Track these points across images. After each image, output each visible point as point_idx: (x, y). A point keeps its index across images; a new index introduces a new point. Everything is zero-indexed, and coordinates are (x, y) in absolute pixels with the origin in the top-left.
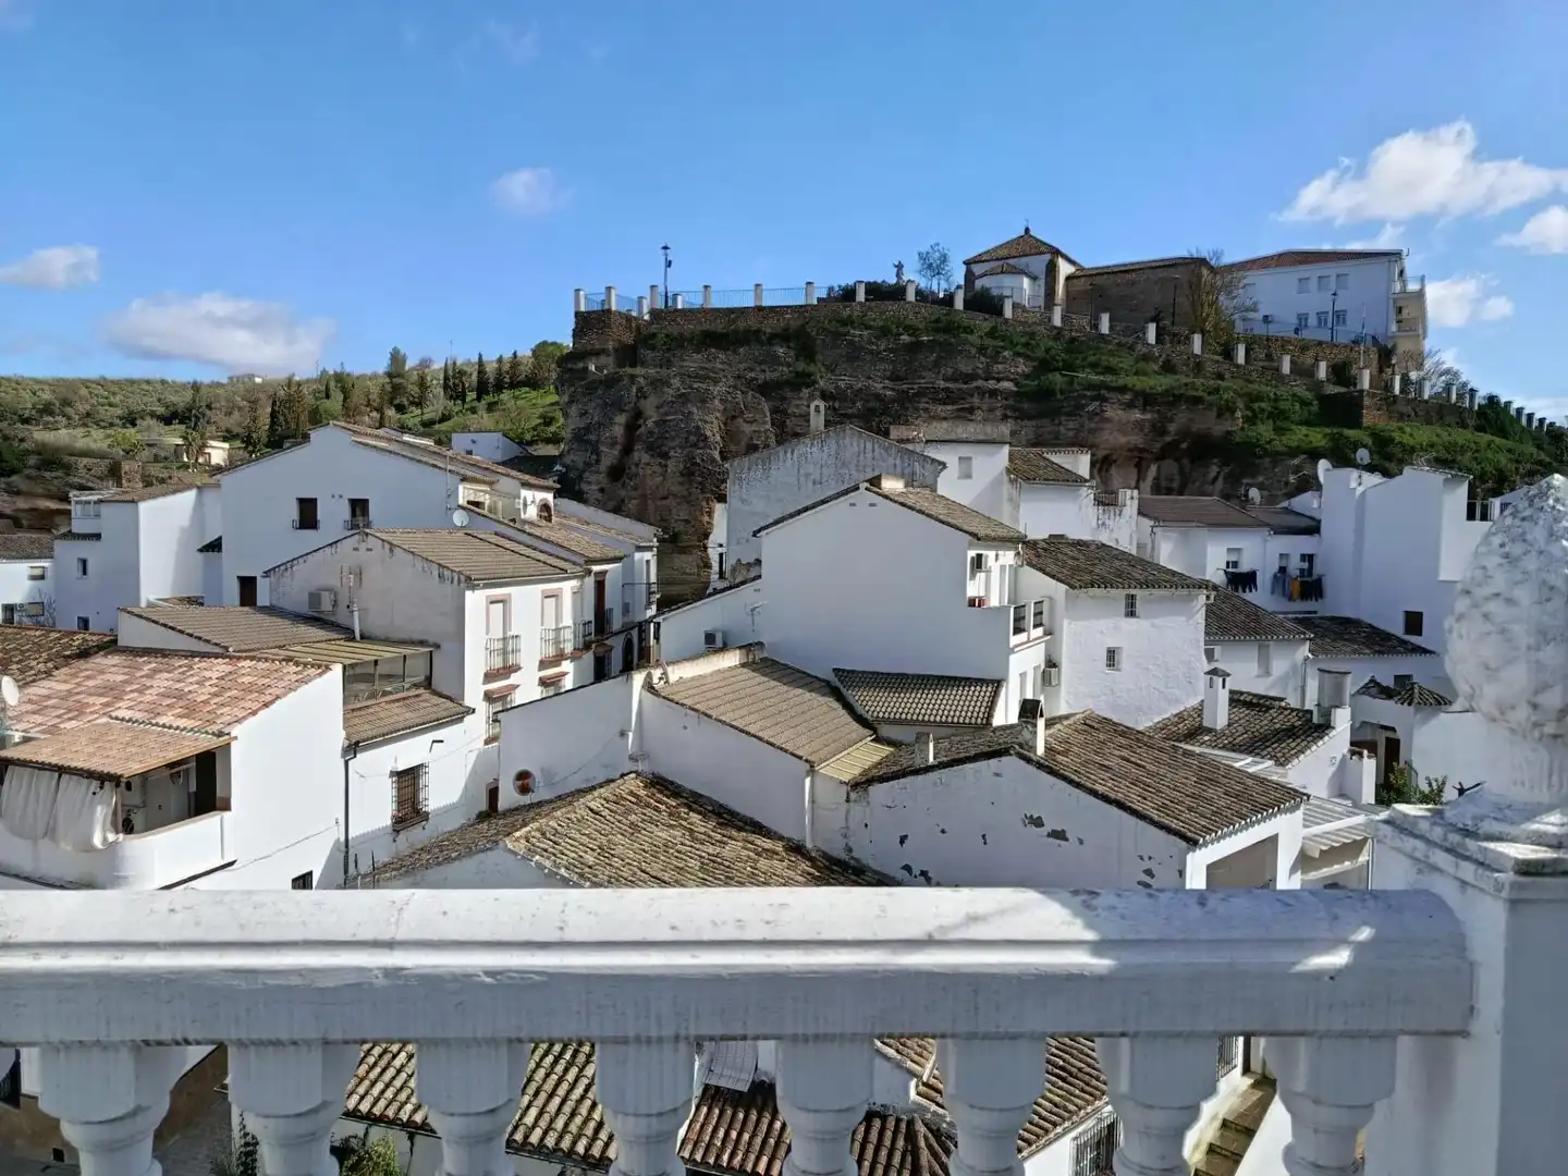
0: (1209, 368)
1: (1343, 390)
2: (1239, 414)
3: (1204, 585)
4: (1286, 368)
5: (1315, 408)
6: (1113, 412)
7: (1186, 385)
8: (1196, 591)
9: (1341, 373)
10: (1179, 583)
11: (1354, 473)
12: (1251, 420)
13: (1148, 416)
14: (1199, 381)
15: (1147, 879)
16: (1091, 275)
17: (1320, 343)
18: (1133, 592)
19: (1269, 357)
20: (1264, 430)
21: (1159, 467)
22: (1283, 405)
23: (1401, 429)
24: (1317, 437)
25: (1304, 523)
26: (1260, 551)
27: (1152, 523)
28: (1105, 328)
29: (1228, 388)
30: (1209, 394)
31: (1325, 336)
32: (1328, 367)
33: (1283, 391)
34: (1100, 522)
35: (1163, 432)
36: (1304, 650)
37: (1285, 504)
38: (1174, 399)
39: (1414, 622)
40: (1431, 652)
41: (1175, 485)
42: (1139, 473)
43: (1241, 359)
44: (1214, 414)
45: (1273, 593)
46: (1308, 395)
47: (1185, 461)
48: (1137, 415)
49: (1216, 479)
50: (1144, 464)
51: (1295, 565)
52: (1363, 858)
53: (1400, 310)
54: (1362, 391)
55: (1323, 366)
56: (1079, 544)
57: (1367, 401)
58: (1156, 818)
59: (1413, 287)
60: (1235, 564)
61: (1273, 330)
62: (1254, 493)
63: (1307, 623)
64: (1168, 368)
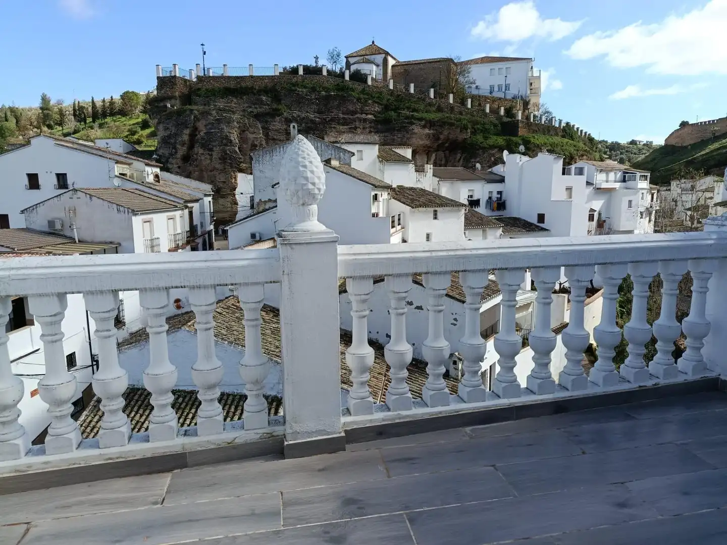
0: (456, 109)
1: (510, 120)
2: (469, 131)
3: (463, 205)
4: (488, 110)
5: (499, 128)
6: (417, 129)
7: (447, 117)
8: (461, 208)
9: (509, 112)
10: (453, 204)
11: (518, 156)
12: (474, 133)
13: (432, 131)
14: (452, 116)
15: (455, 322)
16: (403, 65)
17: (500, 99)
18: (436, 209)
19: (480, 105)
20: (479, 138)
21: (436, 155)
22: (487, 126)
23: (534, 137)
24: (500, 141)
25: (498, 178)
26: (482, 190)
27: (438, 179)
28: (412, 91)
29: (465, 119)
30: (457, 121)
31: (501, 95)
32: (504, 109)
33: (486, 120)
34: (418, 180)
35: (438, 139)
36: (500, 231)
37: (490, 170)
38: (442, 123)
39: (541, 218)
40: (547, 230)
41: (443, 162)
42: (428, 157)
43: (469, 106)
44: (459, 130)
45: (486, 208)
46: (497, 122)
47: (447, 152)
48: (427, 131)
49: (460, 160)
50: (430, 153)
51: (495, 196)
52: (530, 310)
53: (531, 84)
54: (518, 120)
55: (502, 109)
56: (411, 189)
57: (520, 125)
58: (458, 298)
59: (536, 74)
60: (471, 196)
61: (481, 93)
62: (478, 166)
63: (500, 220)
64: (439, 109)
